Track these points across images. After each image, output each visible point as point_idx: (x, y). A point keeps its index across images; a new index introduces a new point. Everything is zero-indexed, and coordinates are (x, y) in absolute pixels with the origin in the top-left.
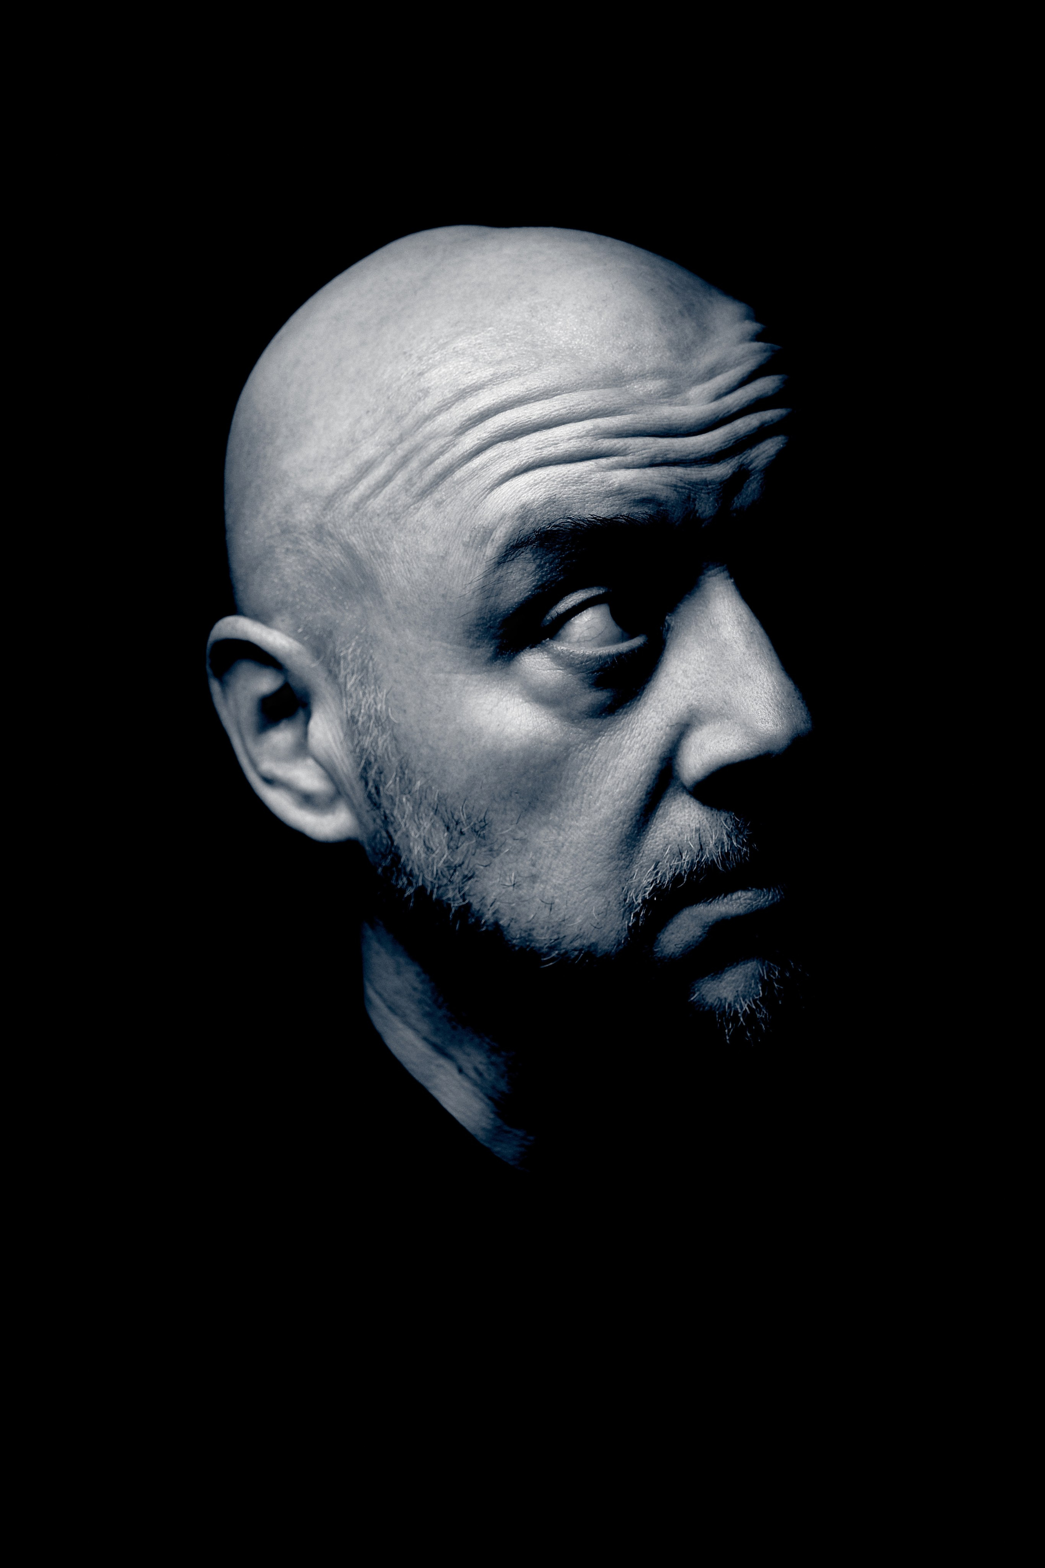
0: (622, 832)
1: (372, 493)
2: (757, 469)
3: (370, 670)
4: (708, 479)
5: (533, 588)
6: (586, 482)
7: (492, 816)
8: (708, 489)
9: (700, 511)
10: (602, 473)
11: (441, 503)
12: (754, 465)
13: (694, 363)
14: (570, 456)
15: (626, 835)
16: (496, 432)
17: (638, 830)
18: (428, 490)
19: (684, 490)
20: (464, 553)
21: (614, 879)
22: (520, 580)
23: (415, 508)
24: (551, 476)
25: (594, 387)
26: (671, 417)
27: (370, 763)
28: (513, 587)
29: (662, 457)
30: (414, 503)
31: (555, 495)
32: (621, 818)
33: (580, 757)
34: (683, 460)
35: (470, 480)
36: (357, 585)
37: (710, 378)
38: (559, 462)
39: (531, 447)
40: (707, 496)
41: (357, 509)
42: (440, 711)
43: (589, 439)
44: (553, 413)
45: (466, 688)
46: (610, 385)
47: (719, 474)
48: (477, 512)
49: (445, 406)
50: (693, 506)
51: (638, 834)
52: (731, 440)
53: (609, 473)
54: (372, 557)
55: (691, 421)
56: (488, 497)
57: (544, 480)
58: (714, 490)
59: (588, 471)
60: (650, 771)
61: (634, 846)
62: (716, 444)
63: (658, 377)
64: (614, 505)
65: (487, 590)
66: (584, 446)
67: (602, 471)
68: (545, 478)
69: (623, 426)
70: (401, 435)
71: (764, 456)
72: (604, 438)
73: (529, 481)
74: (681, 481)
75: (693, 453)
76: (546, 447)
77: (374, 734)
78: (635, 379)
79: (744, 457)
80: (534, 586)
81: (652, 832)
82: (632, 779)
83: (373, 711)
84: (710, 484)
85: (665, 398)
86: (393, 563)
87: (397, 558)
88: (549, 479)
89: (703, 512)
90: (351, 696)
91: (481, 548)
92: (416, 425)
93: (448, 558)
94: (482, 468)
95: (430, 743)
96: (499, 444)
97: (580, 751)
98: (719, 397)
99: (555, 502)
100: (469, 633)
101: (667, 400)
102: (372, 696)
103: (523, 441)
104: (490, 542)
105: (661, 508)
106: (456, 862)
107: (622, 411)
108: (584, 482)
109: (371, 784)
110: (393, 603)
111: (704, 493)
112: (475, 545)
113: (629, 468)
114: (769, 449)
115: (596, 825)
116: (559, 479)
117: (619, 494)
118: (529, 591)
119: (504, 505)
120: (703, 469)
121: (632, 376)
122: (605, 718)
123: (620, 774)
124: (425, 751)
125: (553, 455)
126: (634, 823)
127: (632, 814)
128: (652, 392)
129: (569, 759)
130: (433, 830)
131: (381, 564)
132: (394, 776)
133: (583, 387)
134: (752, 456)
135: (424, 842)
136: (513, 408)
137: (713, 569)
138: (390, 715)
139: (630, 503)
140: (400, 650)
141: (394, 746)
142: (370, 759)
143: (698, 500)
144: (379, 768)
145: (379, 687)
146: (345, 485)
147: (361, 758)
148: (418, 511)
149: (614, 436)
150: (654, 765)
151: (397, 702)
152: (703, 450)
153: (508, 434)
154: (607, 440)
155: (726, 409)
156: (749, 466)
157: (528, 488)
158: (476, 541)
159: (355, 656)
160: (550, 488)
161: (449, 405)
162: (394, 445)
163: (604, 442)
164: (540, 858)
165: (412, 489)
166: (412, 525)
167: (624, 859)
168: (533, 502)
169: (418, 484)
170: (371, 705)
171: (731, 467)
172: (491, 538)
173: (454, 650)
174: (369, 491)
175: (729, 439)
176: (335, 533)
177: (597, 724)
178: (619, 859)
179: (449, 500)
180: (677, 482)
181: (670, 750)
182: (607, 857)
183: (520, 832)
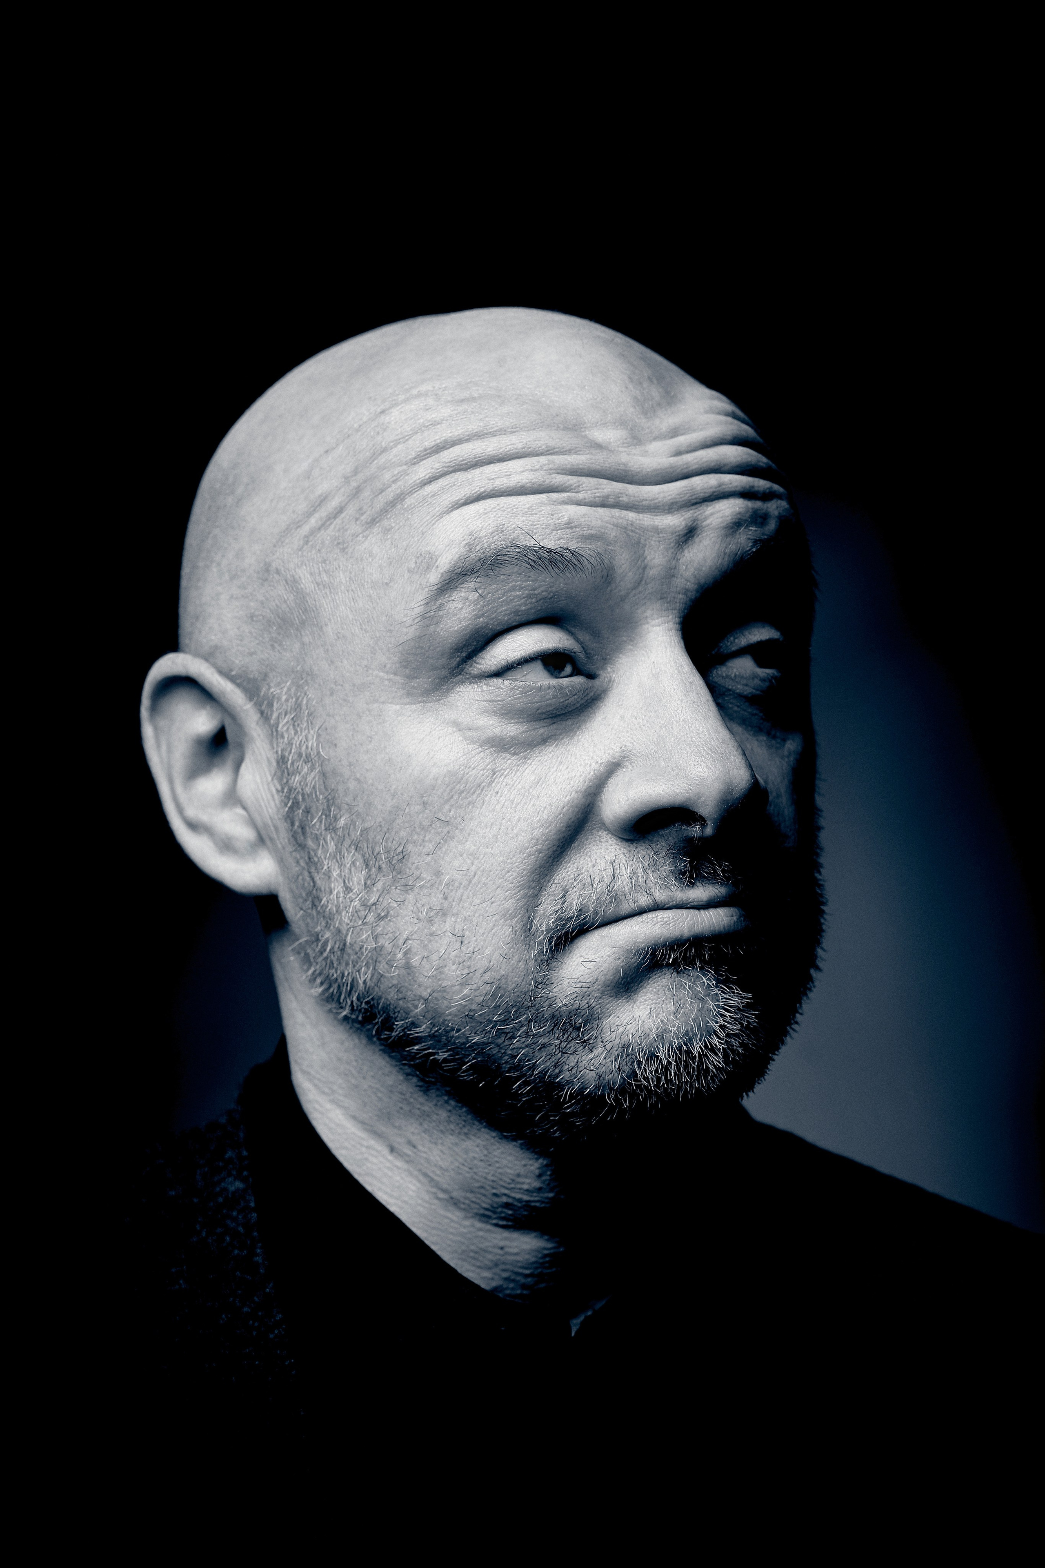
0: (536, 860)
1: (323, 525)
2: (711, 526)
3: (304, 707)
4: (660, 527)
5: (473, 618)
6: (536, 514)
7: (410, 848)
8: (660, 537)
9: (648, 558)
10: (553, 506)
11: (389, 530)
12: (708, 522)
13: (657, 422)
14: (522, 487)
15: (539, 865)
16: (450, 462)
17: (553, 860)
18: (377, 518)
19: (634, 534)
20: (408, 579)
21: (520, 908)
22: (462, 608)
23: (363, 537)
24: (502, 506)
25: (553, 428)
26: (627, 464)
27: (298, 803)
28: (454, 615)
29: (614, 499)
30: (363, 531)
31: (504, 525)
32: (538, 847)
33: (504, 784)
34: (636, 505)
35: (421, 506)
36: (297, 622)
37: (672, 437)
38: (510, 493)
39: (484, 477)
40: (657, 543)
41: (307, 542)
42: (370, 741)
43: (543, 473)
44: (510, 447)
45: (399, 718)
46: (570, 428)
47: (671, 524)
48: (425, 538)
49: (404, 439)
50: (642, 551)
51: (552, 864)
52: (687, 493)
53: (560, 507)
54: (317, 588)
55: (648, 470)
56: (437, 524)
57: (494, 510)
58: (665, 539)
59: (539, 503)
60: (573, 804)
61: (546, 875)
62: (671, 495)
63: (619, 427)
64: (561, 539)
65: (429, 618)
66: (536, 478)
67: (553, 505)
68: (495, 508)
69: (578, 464)
70: (357, 468)
71: (719, 515)
72: (558, 473)
73: (479, 510)
74: (632, 525)
75: (646, 500)
76: (498, 478)
77: (303, 773)
78: (596, 426)
79: (699, 512)
80: (474, 615)
81: (565, 863)
83: (304, 748)
84: (661, 532)
85: (625, 447)
86: (337, 593)
87: (343, 587)
88: (499, 509)
89: (651, 560)
90: (283, 737)
91: (425, 574)
92: (372, 457)
93: (392, 584)
94: (433, 496)
95: (358, 775)
96: (453, 474)
98: (678, 453)
99: (503, 531)
100: (405, 663)
101: (626, 449)
102: (304, 734)
103: (477, 472)
104: (434, 568)
105: (609, 547)
106: (372, 901)
107: (578, 451)
108: (534, 514)
109: (297, 824)
110: (333, 633)
111: (655, 541)
112: (420, 571)
113: (580, 505)
114: (725, 510)
115: (510, 852)
116: (509, 510)
117: (568, 528)
118: (468, 620)
119: (453, 532)
120: (655, 517)
121: (593, 424)
122: (535, 747)
123: (542, 803)
124: (352, 785)
125: (505, 485)
126: (550, 853)
128: (611, 440)
130: (353, 869)
131: (325, 595)
132: (320, 814)
133: (542, 427)
134: (707, 513)
135: (344, 882)
136: (469, 442)
137: (658, 619)
138: (321, 750)
139: (578, 538)
140: (335, 683)
141: (322, 783)
142: (297, 798)
143: (647, 546)
144: (306, 807)
145: (312, 724)
146: (297, 520)
147: (288, 798)
148: (365, 540)
149: (568, 473)
150: (579, 799)
151: (328, 737)
152: (657, 499)
153: (462, 465)
154: (560, 476)
155: (684, 465)
156: (703, 522)
157: (478, 517)
158: (421, 568)
159: (290, 695)
160: (499, 517)
161: (407, 438)
162: (348, 477)
163: (557, 477)
164: (452, 891)
165: (363, 518)
166: (360, 553)
167: (534, 888)
168: (481, 531)
169: (368, 513)
170: (303, 742)
171: (685, 519)
172: (436, 564)
173: (390, 680)
174: (320, 523)
175: (685, 492)
176: (283, 569)
177: (524, 752)
178: (529, 888)
179: (397, 527)
180: (627, 525)
181: (597, 786)
182: (517, 885)
183: (435, 865)
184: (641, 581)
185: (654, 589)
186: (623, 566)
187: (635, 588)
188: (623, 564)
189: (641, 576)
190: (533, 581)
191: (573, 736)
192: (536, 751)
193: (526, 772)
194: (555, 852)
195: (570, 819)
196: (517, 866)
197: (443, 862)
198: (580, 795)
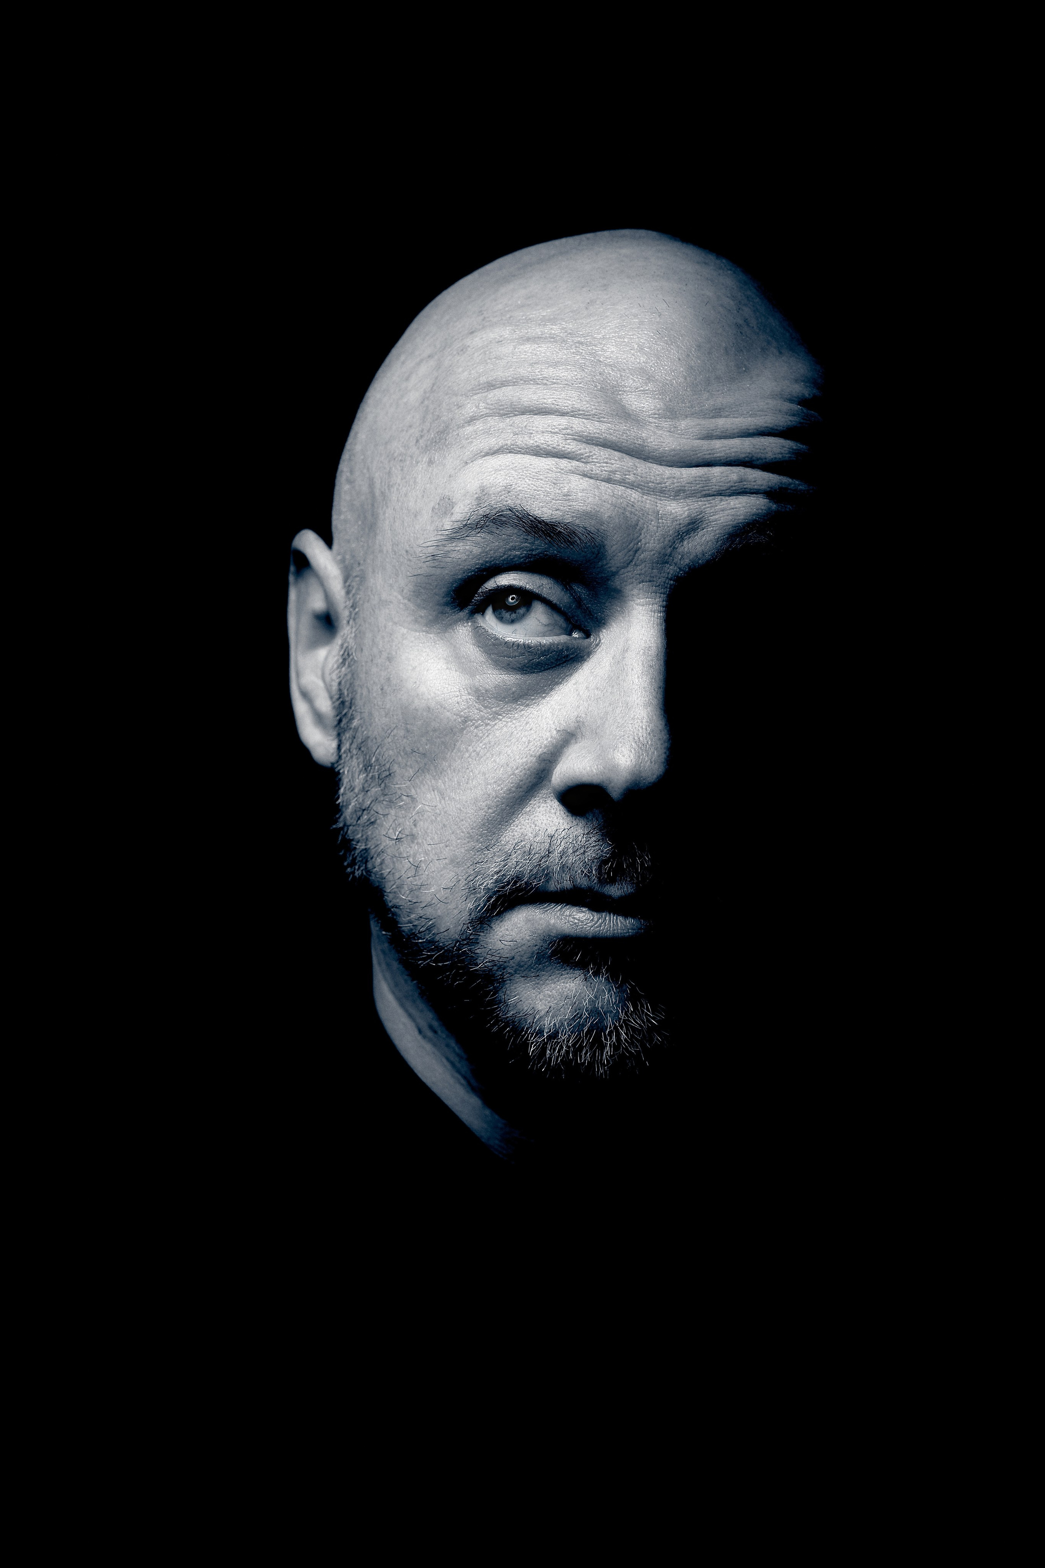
2: (719, 522)
4: (662, 512)
7: (396, 767)
8: (659, 523)
9: (643, 541)
10: (558, 475)
11: (432, 462)
12: (714, 517)
18: (429, 445)
19: (633, 516)
20: (430, 516)
31: (512, 485)
33: (474, 733)
34: (641, 486)
38: (527, 452)
39: (511, 430)
40: (655, 528)
42: (380, 657)
43: (560, 435)
47: (675, 511)
48: (451, 482)
50: (637, 534)
53: (564, 476)
55: (667, 450)
56: (462, 469)
57: (508, 468)
58: (664, 526)
59: (548, 468)
62: (684, 481)
63: (657, 397)
64: (558, 509)
67: (559, 473)
68: (510, 465)
69: (595, 433)
72: (574, 439)
73: (497, 464)
74: (632, 506)
75: (656, 481)
76: (522, 432)
79: (709, 505)
83: (349, 644)
84: (662, 518)
85: (655, 419)
88: (512, 467)
93: (419, 517)
95: (369, 685)
96: (492, 418)
97: (476, 728)
98: (708, 437)
99: (509, 492)
100: (417, 593)
101: (654, 422)
103: (509, 421)
104: (450, 514)
105: (603, 527)
107: (601, 418)
108: (540, 479)
111: (654, 526)
112: (438, 514)
113: (586, 477)
114: (736, 506)
115: (467, 802)
116: (520, 470)
117: (568, 499)
119: (471, 481)
120: (659, 501)
122: (507, 703)
123: (502, 760)
124: (366, 692)
125: (526, 443)
127: (498, 801)
128: (644, 410)
129: (465, 732)
134: (717, 507)
136: (514, 386)
138: (354, 650)
139: (574, 513)
143: (645, 530)
144: (343, 700)
145: (355, 623)
149: (583, 440)
150: (533, 762)
151: (360, 640)
152: (667, 482)
153: (500, 410)
154: (574, 442)
155: (709, 451)
157: (494, 471)
158: (439, 509)
160: (511, 475)
163: (571, 444)
166: (410, 476)
168: (491, 487)
169: (425, 437)
171: (690, 509)
172: (452, 511)
175: (698, 481)
178: (477, 841)
180: (627, 506)
181: (551, 753)
182: (467, 835)
183: (413, 790)
184: (631, 561)
185: (643, 572)
186: (614, 547)
187: (624, 567)
188: (614, 545)
189: (631, 558)
190: (530, 543)
191: (544, 698)
192: (508, 707)
193: (496, 727)
194: (503, 810)
195: (522, 781)
196: (469, 817)
197: (418, 791)
198: (534, 759)
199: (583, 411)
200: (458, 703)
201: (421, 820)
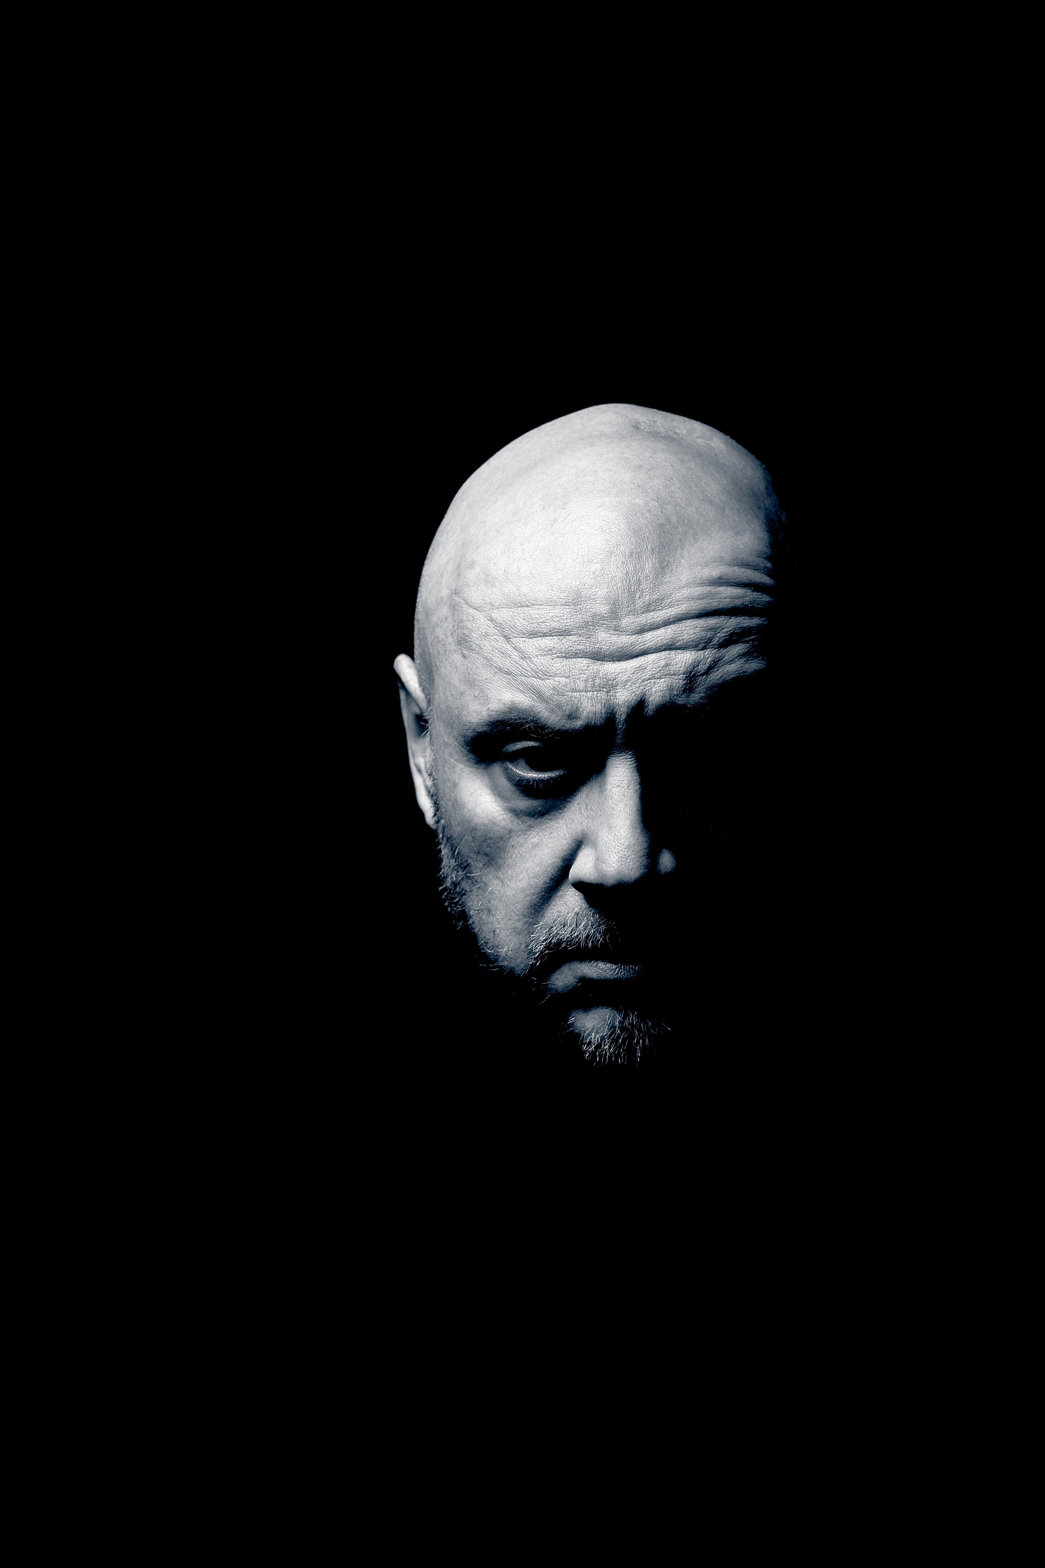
0: (531, 900)
11: (465, 657)
15: (534, 903)
17: (543, 901)
18: (460, 641)
21: (525, 929)
32: (532, 891)
33: (517, 841)
42: (449, 782)
45: (463, 774)
49: (477, 583)
51: (543, 904)
55: (614, 648)
60: (554, 866)
61: (540, 912)
62: (628, 672)
81: (552, 906)
82: (543, 867)
92: (462, 587)
97: (518, 836)
98: (642, 631)
115: (518, 890)
122: (537, 818)
123: (537, 860)
126: (540, 897)
127: (539, 890)
129: (511, 840)
134: (654, 689)
150: (559, 862)
155: (642, 643)
161: (479, 583)
162: (452, 593)
167: (532, 918)
171: (635, 695)
173: (459, 749)
175: (639, 670)
177: (530, 821)
181: (570, 855)
182: (522, 913)
183: (484, 877)
191: (560, 813)
192: (538, 821)
193: (531, 836)
194: (542, 896)
195: (553, 875)
196: (521, 901)
197: (488, 878)
198: (559, 860)
199: (557, 629)
200: (504, 819)
201: (492, 899)
